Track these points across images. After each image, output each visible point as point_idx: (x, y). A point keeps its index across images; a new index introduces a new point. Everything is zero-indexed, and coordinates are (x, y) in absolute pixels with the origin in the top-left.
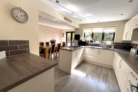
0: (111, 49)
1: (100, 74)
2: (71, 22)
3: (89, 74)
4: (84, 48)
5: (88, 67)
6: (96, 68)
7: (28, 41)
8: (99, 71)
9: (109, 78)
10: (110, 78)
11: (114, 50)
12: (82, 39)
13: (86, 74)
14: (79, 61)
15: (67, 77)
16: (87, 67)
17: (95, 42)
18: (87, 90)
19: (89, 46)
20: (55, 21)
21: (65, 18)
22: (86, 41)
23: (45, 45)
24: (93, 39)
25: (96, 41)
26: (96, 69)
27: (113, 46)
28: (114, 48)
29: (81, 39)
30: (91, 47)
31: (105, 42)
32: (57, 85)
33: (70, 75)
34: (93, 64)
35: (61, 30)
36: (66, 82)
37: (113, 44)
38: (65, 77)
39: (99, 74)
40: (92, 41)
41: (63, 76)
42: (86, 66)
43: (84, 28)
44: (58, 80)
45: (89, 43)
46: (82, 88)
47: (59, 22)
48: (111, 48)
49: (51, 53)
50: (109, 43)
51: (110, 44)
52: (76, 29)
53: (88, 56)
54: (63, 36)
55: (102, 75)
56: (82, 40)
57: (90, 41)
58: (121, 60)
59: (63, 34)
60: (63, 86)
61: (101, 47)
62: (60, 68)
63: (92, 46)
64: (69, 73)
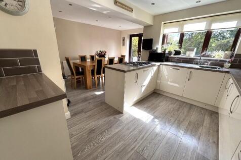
0: (221, 69)
1: (184, 120)
2: (131, 10)
3: (160, 117)
4: (159, 66)
5: (161, 104)
6: (179, 108)
7: (35, 51)
8: (184, 113)
9: (200, 130)
10: (204, 130)
11: (228, 72)
12: (157, 48)
13: (152, 117)
14: (142, 91)
15: (114, 118)
16: (159, 103)
17: (185, 53)
18: (144, 147)
19: (171, 62)
20: (95, 9)
21: (116, 2)
22: (165, 51)
23: (89, 60)
24: (180, 48)
25: (188, 52)
26: (178, 110)
27: (229, 62)
28: (231, 67)
29: (155, 48)
30: (175, 64)
31: (210, 53)
32: (94, 130)
33: (121, 115)
34: (173, 100)
35: (121, 32)
36: (111, 127)
37: (232, 57)
38: (112, 118)
39: (182, 119)
40: (178, 53)
41: (108, 116)
42: (158, 101)
43: (163, 23)
44: (96, 122)
45: (172, 56)
46: (136, 143)
47: (105, 12)
48: (222, 66)
49: (95, 74)
50: (219, 55)
51: (222, 59)
52: (147, 27)
53: (169, 83)
54: (124, 44)
55: (186, 123)
56: (156, 50)
57: (174, 52)
58: (238, 96)
59: (124, 40)
60: (102, 133)
61: (197, 64)
62: (107, 101)
63: (176, 62)
64: (120, 112)
